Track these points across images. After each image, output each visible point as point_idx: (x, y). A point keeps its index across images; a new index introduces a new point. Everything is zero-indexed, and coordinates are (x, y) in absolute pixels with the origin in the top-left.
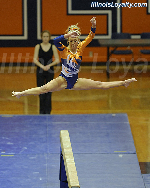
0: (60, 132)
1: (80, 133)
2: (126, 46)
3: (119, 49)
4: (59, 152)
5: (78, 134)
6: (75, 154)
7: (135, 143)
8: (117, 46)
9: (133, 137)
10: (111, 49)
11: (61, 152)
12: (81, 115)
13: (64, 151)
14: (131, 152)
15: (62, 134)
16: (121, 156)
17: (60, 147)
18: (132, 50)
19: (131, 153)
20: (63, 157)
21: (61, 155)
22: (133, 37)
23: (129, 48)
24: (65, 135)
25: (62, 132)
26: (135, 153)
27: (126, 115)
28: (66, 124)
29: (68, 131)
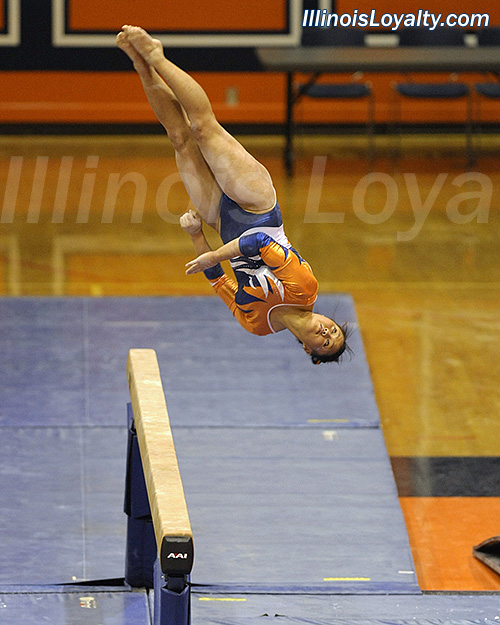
0: (128, 353)
1: (195, 358)
2: (349, 69)
3: (325, 80)
4: (124, 421)
5: (188, 362)
6: (177, 427)
7: (376, 391)
8: (318, 71)
9: (371, 371)
10: (299, 81)
11: (131, 421)
12: (199, 299)
13: (140, 418)
14: (362, 422)
15: (133, 362)
16: (329, 434)
17: (129, 406)
18: (369, 83)
19: (364, 427)
20: (136, 439)
21: (129, 432)
22: (372, 40)
23: (358, 77)
24: (144, 364)
25: (134, 353)
26: (377, 427)
27: (348, 300)
28: (148, 329)
29: (154, 352)
